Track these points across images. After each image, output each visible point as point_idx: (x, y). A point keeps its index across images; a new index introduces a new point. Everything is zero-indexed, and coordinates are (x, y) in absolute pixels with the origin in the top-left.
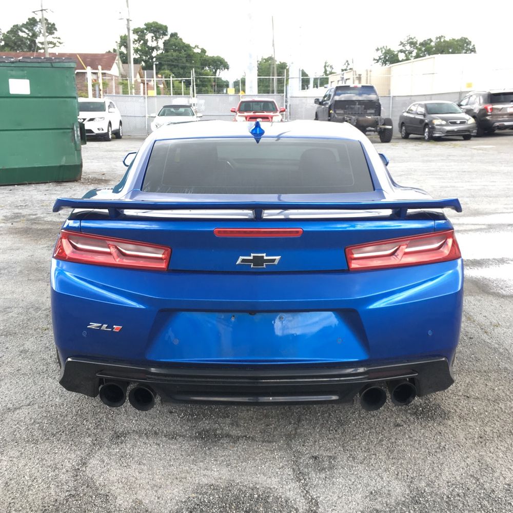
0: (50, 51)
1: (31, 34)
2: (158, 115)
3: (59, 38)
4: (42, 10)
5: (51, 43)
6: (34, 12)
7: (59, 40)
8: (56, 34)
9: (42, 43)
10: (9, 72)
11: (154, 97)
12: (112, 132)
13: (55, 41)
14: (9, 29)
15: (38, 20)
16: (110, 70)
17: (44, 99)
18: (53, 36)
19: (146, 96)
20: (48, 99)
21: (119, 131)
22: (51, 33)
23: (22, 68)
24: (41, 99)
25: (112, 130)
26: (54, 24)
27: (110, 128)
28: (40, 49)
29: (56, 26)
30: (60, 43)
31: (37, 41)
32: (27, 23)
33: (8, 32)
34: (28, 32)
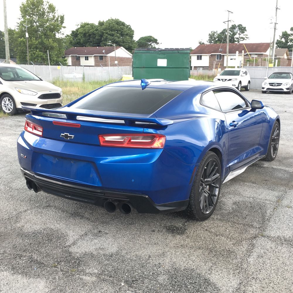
0: (241, 42)
1: (232, 34)
2: (269, 78)
3: (247, 35)
4: (228, 21)
5: (242, 38)
6: (224, 22)
7: (247, 36)
8: (246, 33)
9: (237, 38)
10: (158, 55)
11: (272, 67)
12: (241, 87)
13: (244, 37)
14: (221, 31)
15: (237, 26)
16: (265, 52)
17: (173, 69)
18: (244, 34)
19: (267, 67)
20: (175, 69)
21: (248, 87)
22: (243, 33)
23: (164, 54)
24: (171, 69)
25: (242, 86)
26: (245, 28)
27: (240, 85)
28: (236, 41)
29: (246, 29)
30: (247, 38)
31: (235, 37)
32: (231, 27)
33: (220, 33)
34: (230, 33)
